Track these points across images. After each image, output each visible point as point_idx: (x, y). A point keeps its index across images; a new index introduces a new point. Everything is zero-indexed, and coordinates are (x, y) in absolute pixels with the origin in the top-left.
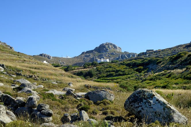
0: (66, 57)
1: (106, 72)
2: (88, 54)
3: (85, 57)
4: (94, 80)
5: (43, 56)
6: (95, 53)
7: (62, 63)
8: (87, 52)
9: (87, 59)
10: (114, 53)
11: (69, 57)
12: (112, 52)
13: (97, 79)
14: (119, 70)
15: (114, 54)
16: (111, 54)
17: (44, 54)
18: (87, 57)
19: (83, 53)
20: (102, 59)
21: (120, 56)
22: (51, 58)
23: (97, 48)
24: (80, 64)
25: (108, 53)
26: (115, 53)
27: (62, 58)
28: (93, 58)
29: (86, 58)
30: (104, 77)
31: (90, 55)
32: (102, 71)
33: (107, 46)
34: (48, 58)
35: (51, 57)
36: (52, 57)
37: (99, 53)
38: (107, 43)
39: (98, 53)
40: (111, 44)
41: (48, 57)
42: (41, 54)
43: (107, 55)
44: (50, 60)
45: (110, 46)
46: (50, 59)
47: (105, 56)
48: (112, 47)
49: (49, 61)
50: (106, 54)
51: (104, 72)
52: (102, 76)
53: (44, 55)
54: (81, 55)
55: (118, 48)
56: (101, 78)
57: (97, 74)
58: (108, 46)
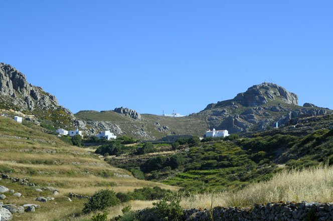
0: (172, 116)
1: (202, 159)
2: (219, 110)
3: (214, 115)
4: (177, 174)
5: (122, 111)
6: (236, 108)
7: (162, 128)
8: (220, 104)
9: (216, 119)
10: (278, 108)
11: (178, 115)
12: (273, 105)
13: (184, 172)
14: (225, 157)
15: (278, 111)
16: (272, 110)
17: (124, 107)
18: (217, 116)
19: (210, 106)
20: (214, 129)
21: (290, 114)
22: (139, 117)
23: (239, 95)
24: (173, 138)
25: (264, 108)
26: (280, 108)
27: (163, 116)
28: (230, 118)
29: (214, 117)
30: (195, 168)
31: (225, 111)
32: (195, 157)
33: (262, 92)
34: (133, 117)
35: (138, 114)
36: (141, 114)
37: (244, 107)
38: (265, 83)
39: (243, 105)
40: (274, 87)
41: (133, 114)
42: (118, 108)
43: (261, 112)
44: (136, 121)
45: (271, 92)
46: (136, 118)
47: (255, 113)
48: (275, 94)
49: (134, 124)
50: (259, 109)
51: (199, 159)
52: (193, 167)
53: (124, 111)
54: (205, 111)
55: (289, 95)
56: (191, 171)
57: (186, 163)
58: (265, 90)
